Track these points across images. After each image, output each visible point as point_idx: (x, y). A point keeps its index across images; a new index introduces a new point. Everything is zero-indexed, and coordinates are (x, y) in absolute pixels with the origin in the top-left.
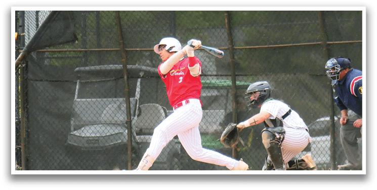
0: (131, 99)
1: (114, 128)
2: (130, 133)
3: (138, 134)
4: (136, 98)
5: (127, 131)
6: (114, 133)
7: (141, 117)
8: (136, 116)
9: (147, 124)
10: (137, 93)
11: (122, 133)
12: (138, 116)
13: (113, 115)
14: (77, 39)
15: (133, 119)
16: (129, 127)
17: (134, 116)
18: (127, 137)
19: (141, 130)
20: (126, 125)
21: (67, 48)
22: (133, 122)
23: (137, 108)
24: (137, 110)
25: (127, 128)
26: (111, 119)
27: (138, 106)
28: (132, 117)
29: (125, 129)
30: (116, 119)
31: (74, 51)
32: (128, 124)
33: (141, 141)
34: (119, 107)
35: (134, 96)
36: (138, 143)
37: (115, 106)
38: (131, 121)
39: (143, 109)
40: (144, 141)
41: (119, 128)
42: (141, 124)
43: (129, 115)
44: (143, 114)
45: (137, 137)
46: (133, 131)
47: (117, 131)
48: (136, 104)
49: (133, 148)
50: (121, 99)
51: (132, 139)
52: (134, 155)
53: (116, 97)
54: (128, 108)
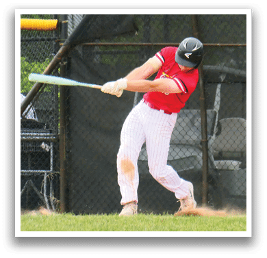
0: (209, 111)
1: (184, 150)
2: (207, 158)
3: (216, 158)
4: (215, 110)
5: (201, 154)
6: (184, 156)
7: (220, 136)
8: (214, 135)
9: (228, 146)
10: (216, 103)
11: (195, 157)
12: (217, 134)
13: (183, 133)
14: (138, 30)
15: (210, 138)
16: (205, 149)
17: (212, 134)
18: (201, 162)
19: (220, 153)
20: (201, 146)
21: (124, 41)
22: (211, 142)
23: (216, 124)
24: (215, 127)
25: (202, 150)
26: (180, 137)
27: (217, 120)
28: (209, 136)
29: (199, 151)
30: (187, 138)
31: (133, 45)
32: (204, 146)
33: (220, 168)
34: (192, 122)
35: (212, 106)
36: (216, 170)
37: (187, 120)
38: (207, 142)
39: (223, 125)
40: (225, 168)
41: (191, 150)
42: (221, 146)
43: (204, 134)
44: (223, 132)
45: (216, 163)
46: (210, 154)
47: (188, 154)
48: (215, 117)
49: (209, 177)
50: (195, 111)
51: (209, 164)
52: (210, 187)
53: (188, 108)
54: (205, 124)
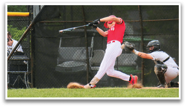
0: (89, 48)
1: (80, 63)
2: (88, 66)
3: (92, 66)
4: (91, 47)
5: (86, 65)
6: (80, 65)
7: (94, 57)
8: (91, 57)
9: (97, 61)
10: (92, 44)
11: (84, 66)
12: (93, 56)
13: (79, 56)
14: (61, 16)
15: (90, 58)
16: (88, 62)
17: (90, 56)
18: (86, 67)
19: (94, 64)
20: (86, 61)
21: (56, 21)
22: (90, 60)
23: (92, 52)
24: (92, 54)
25: (87, 63)
26: (78, 58)
27: (92, 51)
28: (89, 57)
29: (85, 63)
30: (81, 58)
31: (59, 22)
32: (87, 61)
33: (94, 70)
34: (83, 52)
35: (90, 46)
36: (92, 71)
37: (81, 51)
38: (89, 59)
39: (95, 53)
40: (96, 70)
41: (82, 63)
42: (94, 61)
43: (87, 56)
44: (95, 56)
45: (92, 68)
46: (90, 64)
47: (81, 65)
48: (91, 50)
49: (89, 73)
50: (83, 48)
51: (89, 68)
52: (90, 77)
53: (81, 47)
54: (87, 52)
